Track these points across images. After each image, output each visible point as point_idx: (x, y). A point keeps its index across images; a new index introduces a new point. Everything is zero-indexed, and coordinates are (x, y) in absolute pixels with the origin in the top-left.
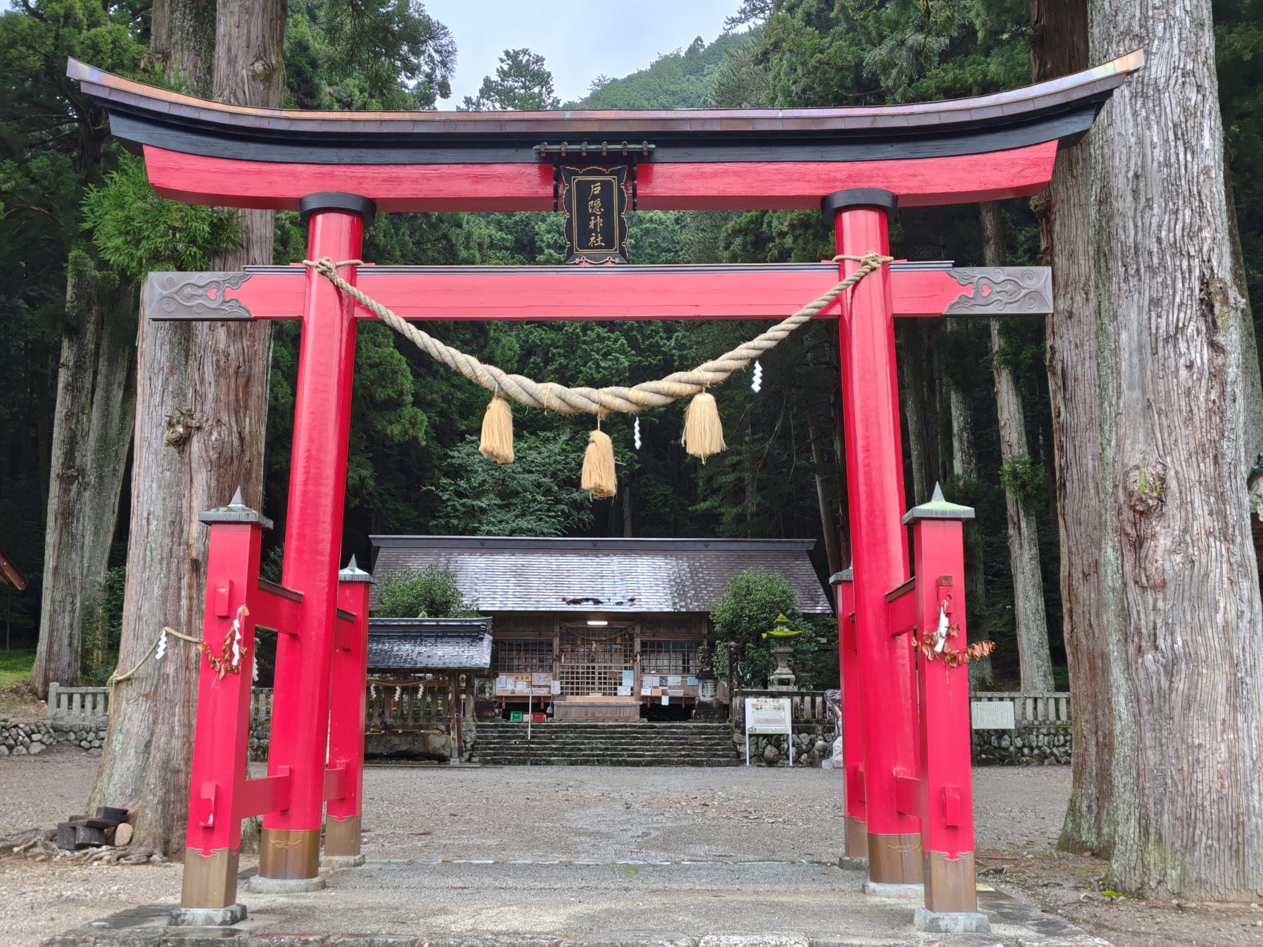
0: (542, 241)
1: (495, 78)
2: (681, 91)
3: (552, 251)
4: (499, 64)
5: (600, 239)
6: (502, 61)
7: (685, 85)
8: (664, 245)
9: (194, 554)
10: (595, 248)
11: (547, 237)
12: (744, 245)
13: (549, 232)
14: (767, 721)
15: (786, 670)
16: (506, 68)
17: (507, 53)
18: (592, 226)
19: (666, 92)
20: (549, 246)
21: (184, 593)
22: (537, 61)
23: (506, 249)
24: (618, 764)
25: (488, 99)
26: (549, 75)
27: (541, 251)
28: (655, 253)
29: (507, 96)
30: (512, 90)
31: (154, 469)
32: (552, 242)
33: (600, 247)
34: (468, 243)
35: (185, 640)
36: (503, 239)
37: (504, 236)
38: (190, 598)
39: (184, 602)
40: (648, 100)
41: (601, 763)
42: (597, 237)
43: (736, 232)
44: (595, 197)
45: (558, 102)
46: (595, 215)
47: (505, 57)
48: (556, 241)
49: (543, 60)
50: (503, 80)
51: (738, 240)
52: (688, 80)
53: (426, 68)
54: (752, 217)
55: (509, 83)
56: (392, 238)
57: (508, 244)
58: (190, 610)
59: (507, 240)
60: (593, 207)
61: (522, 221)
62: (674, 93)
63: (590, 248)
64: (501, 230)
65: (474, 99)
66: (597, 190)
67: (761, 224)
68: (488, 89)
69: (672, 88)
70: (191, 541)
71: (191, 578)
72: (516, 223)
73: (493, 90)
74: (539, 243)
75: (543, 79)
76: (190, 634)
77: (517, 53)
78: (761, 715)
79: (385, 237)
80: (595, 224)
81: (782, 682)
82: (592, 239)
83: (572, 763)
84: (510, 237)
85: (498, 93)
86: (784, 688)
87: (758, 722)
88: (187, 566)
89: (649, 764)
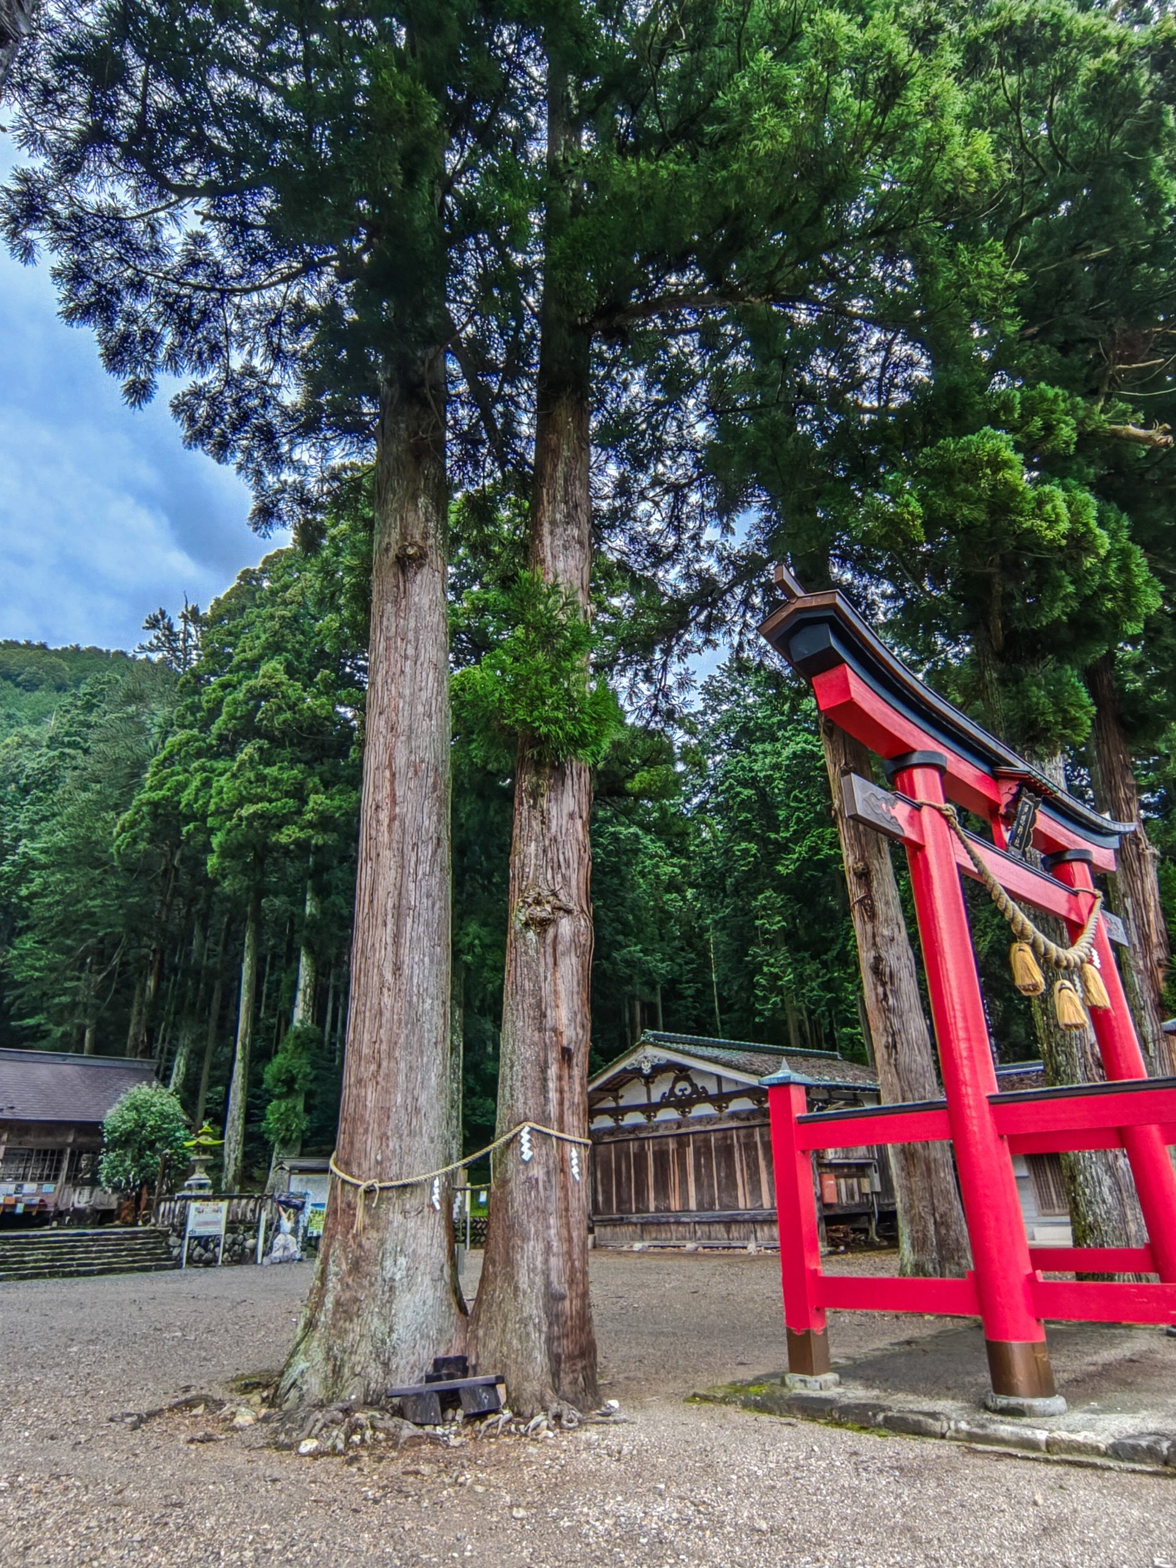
9: (565, 1043)
14: (206, 1223)
15: (204, 1176)
21: (552, 1085)
24: (70, 1274)
31: (426, 942)
35: (558, 1138)
38: (561, 1091)
39: (553, 1095)
41: (52, 1275)
58: (561, 1103)
70: (562, 1028)
71: (560, 1069)
76: (562, 1131)
78: (203, 1218)
81: (201, 1186)
83: (23, 1277)
86: (201, 1192)
87: (199, 1224)
88: (553, 1055)
89: (101, 1272)
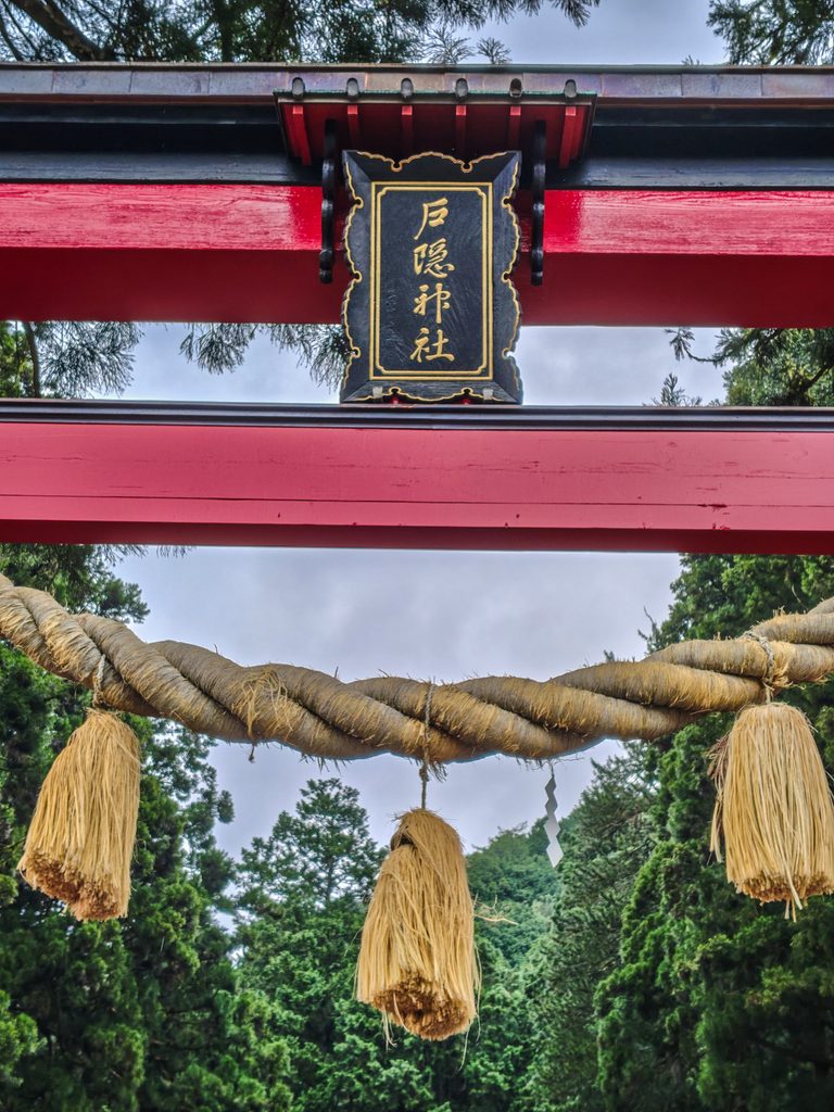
0: (344, 1024)
1: (295, 815)
2: (528, 873)
3: (355, 1037)
4: (300, 798)
5: (441, 341)
6: (305, 793)
7: (532, 866)
8: (510, 1035)
10: (426, 365)
11: (350, 1018)
12: (628, 1011)
13: (353, 1011)
16: (308, 801)
17: (311, 784)
18: (420, 308)
19: (508, 873)
20: (352, 1031)
22: (349, 795)
23: (294, 1033)
25: (282, 841)
26: (363, 812)
27: (342, 1039)
28: (497, 1045)
29: (309, 839)
30: (314, 830)
32: (356, 1025)
33: (441, 364)
34: (241, 1017)
36: (291, 1020)
37: (292, 1015)
40: (486, 882)
42: (433, 338)
43: (616, 990)
44: (430, 235)
45: (374, 844)
46: (431, 281)
47: (307, 789)
48: (362, 1024)
49: (358, 794)
50: (304, 817)
51: (618, 1003)
52: (536, 860)
53: (203, 785)
54: (638, 968)
55: (311, 822)
56: (132, 994)
57: (297, 1027)
59: (295, 1022)
60: (426, 260)
61: (317, 995)
62: (518, 875)
63: (414, 365)
64: (289, 1008)
65: (266, 841)
66: (436, 214)
67: (654, 977)
68: (284, 826)
69: (516, 868)
72: (310, 999)
73: (290, 828)
74: (338, 1027)
75: (355, 817)
77: (324, 784)
79: (123, 991)
80: (431, 305)
82: (421, 342)
84: (300, 1018)
85: (297, 833)
